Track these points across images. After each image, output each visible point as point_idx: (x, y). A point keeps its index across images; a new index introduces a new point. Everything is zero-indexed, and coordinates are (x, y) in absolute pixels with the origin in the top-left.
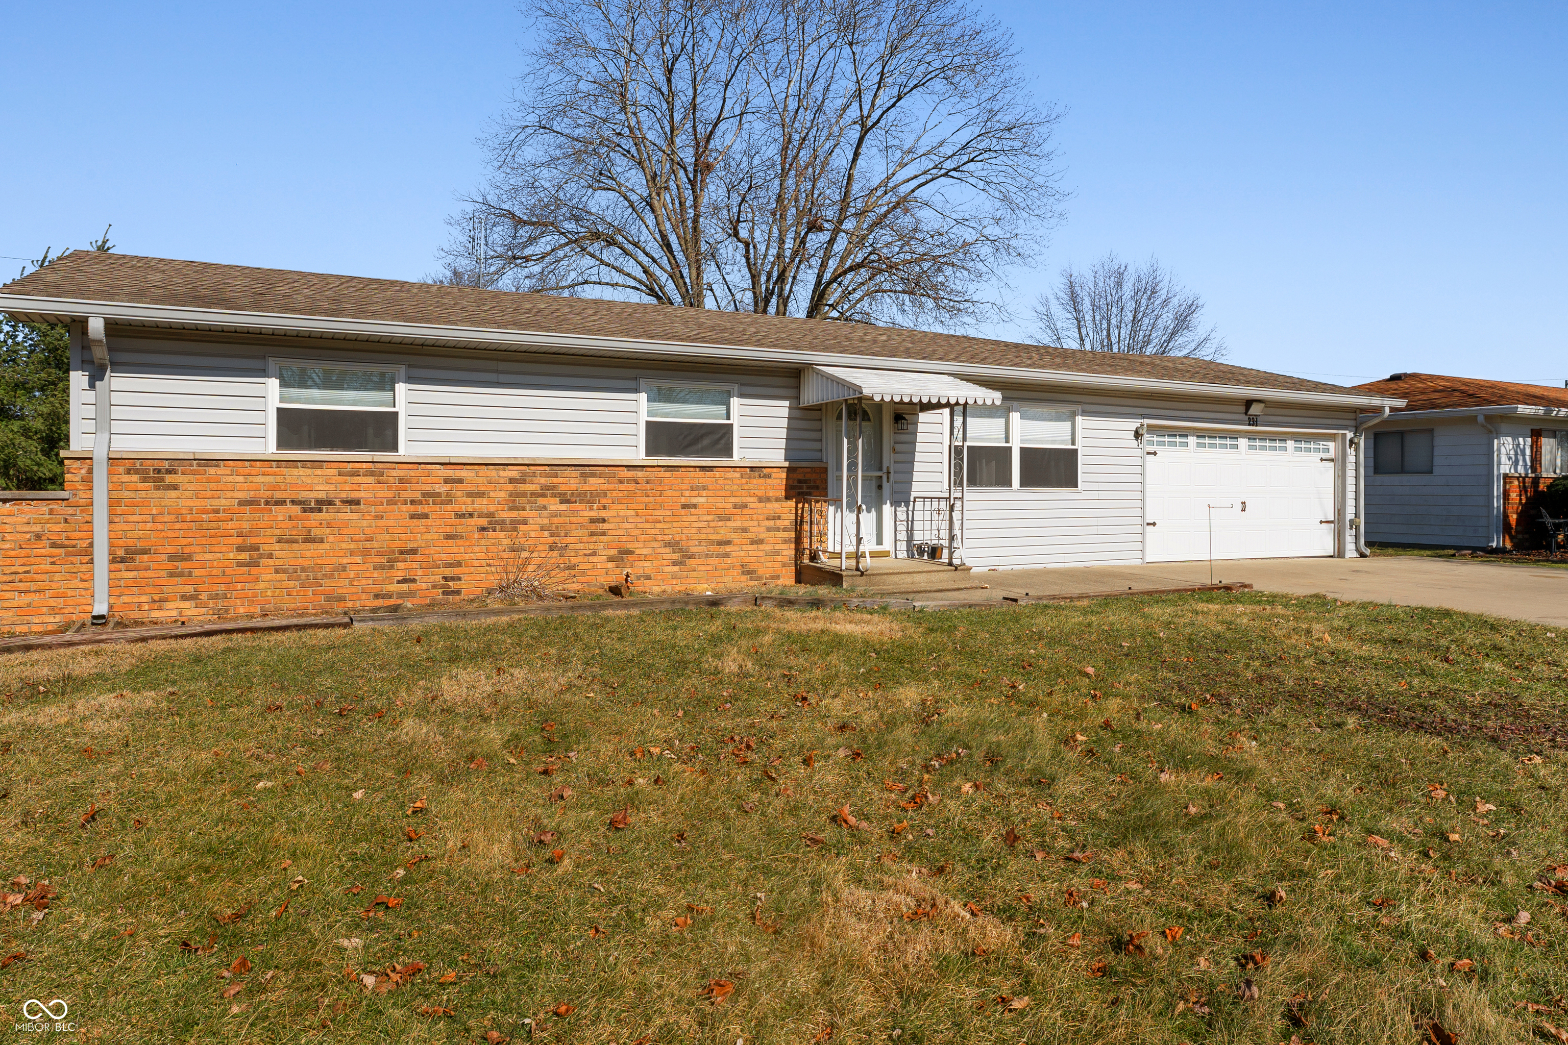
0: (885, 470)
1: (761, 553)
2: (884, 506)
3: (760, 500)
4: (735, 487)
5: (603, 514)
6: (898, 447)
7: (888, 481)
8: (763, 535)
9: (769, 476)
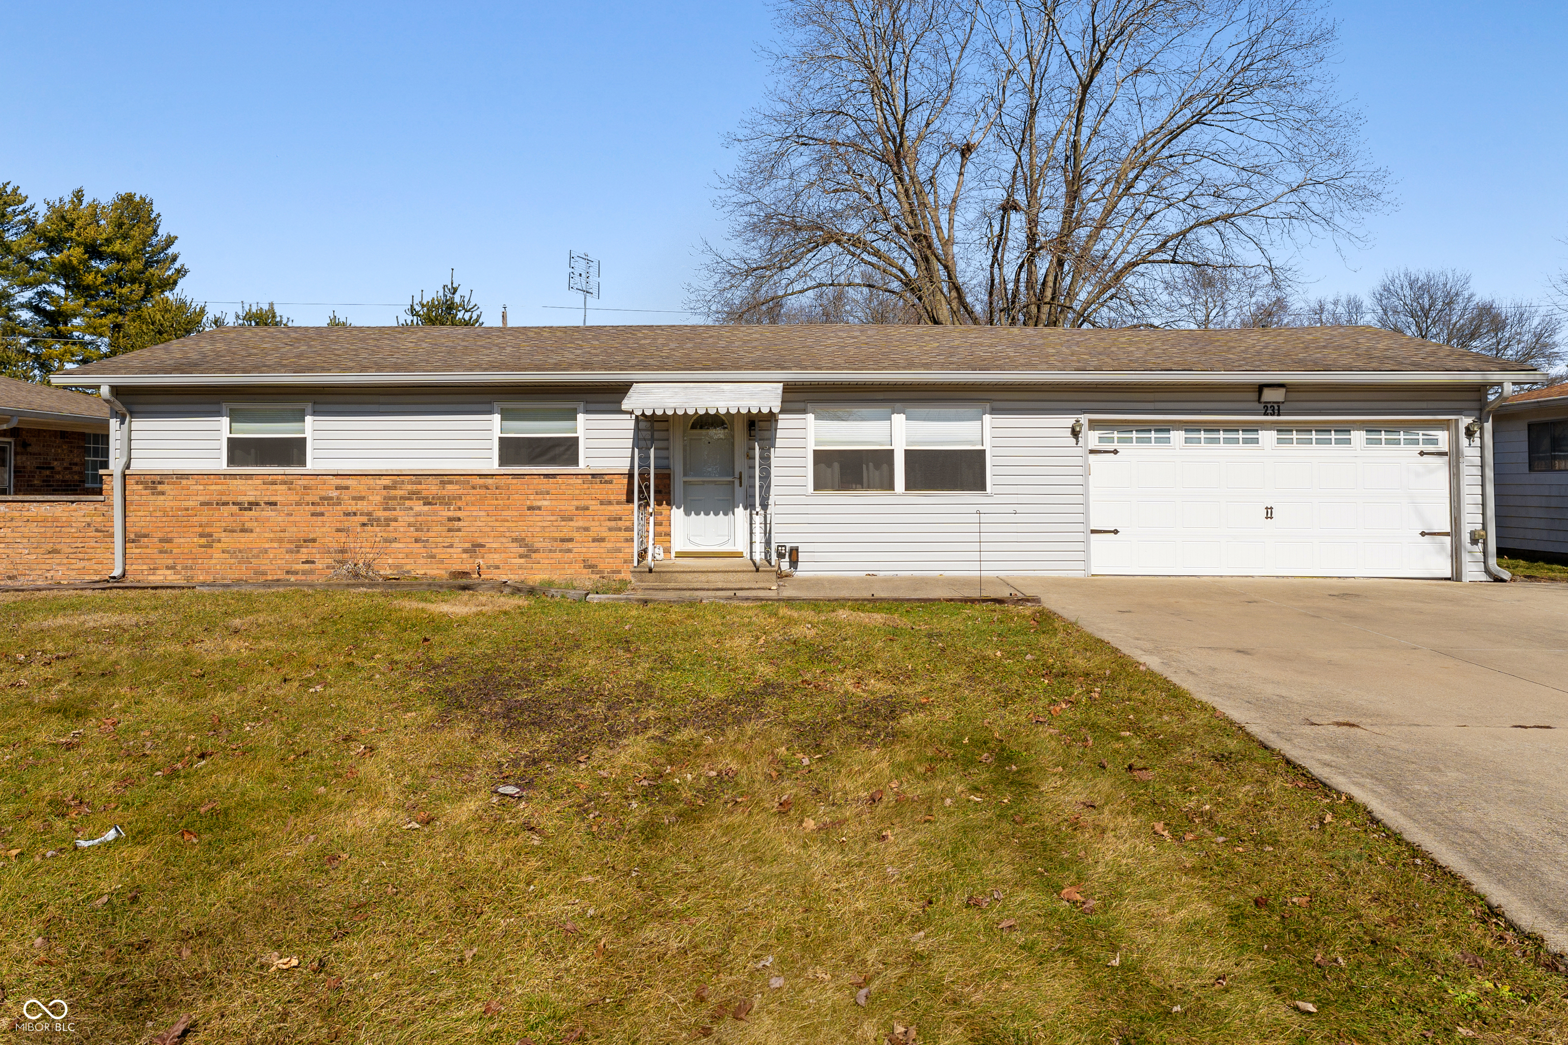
0: (737, 475)
1: (602, 550)
2: (736, 510)
3: (602, 503)
4: (577, 492)
5: (459, 514)
6: (751, 453)
7: (741, 486)
8: (604, 534)
9: (611, 482)
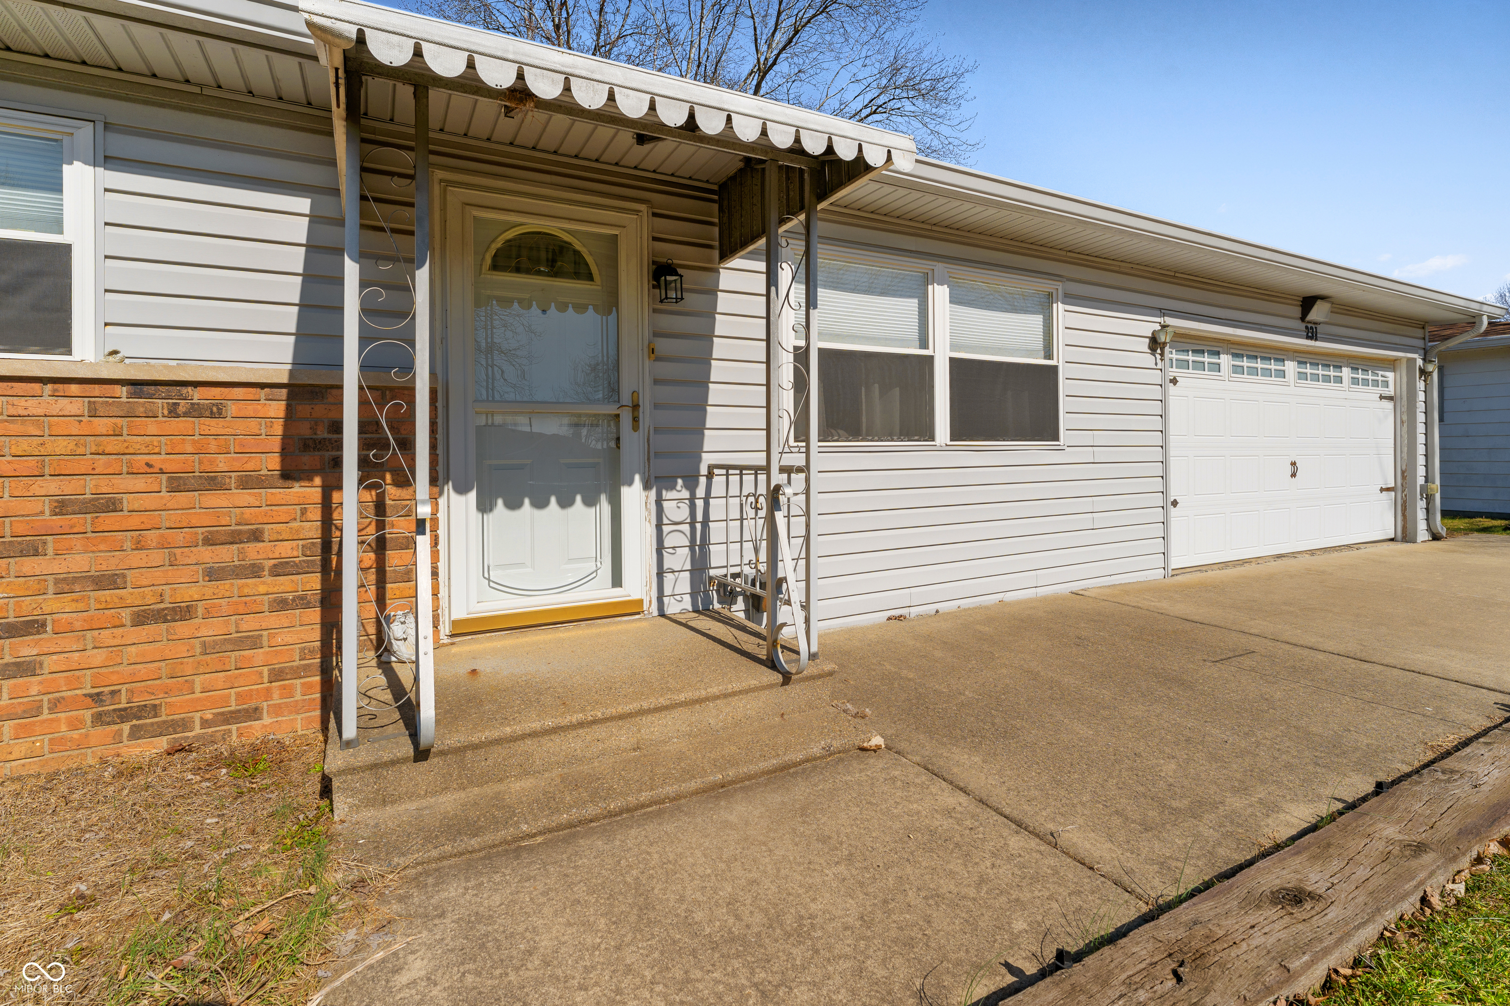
0: (626, 399)
1: (181, 650)
2: (625, 491)
3: (177, 485)
4: (62, 445)
6: (664, 346)
7: (636, 427)
8: (188, 593)
9: (216, 412)
